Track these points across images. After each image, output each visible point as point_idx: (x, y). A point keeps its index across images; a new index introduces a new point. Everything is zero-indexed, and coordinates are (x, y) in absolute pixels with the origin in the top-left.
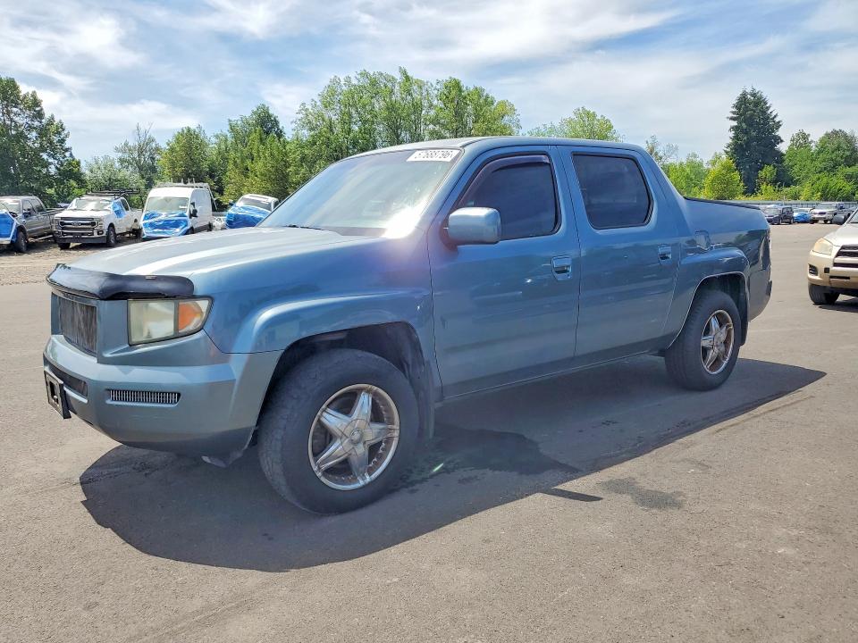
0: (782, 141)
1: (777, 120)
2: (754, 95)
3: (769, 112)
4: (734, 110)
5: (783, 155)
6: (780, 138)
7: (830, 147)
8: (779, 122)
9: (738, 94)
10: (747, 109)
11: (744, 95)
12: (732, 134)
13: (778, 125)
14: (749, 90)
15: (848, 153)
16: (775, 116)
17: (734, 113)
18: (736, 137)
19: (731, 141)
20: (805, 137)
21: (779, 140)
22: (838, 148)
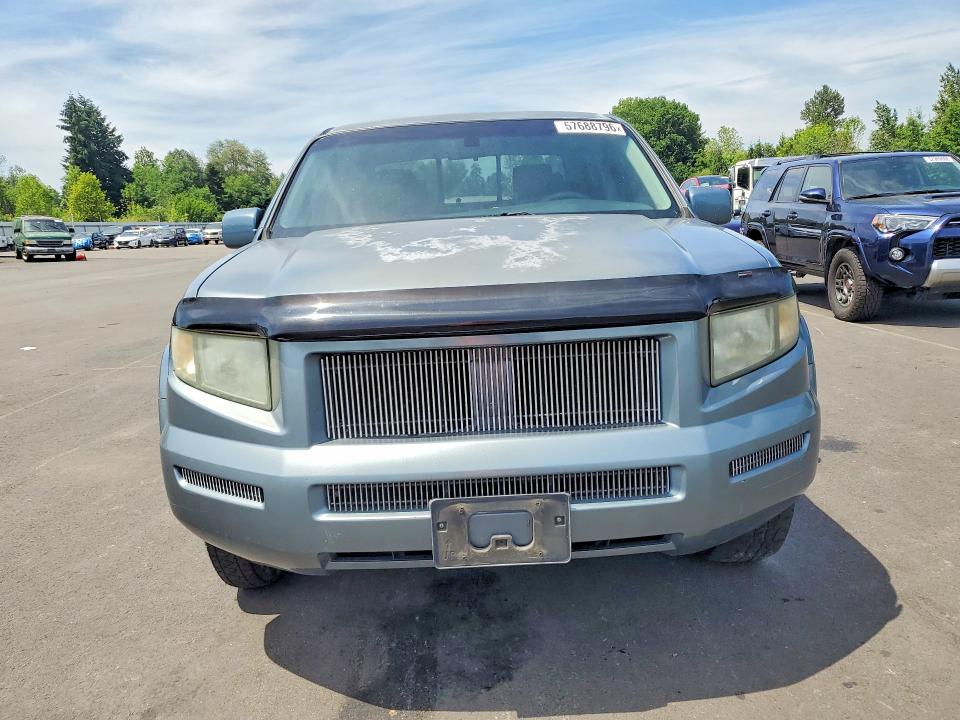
0: (127, 158)
1: (116, 134)
2: (84, 103)
3: (105, 124)
4: (64, 118)
5: (131, 173)
6: (124, 154)
7: (177, 167)
8: (119, 137)
9: (65, 99)
10: (79, 119)
11: (72, 101)
12: (67, 146)
13: (119, 140)
14: (76, 96)
15: (196, 174)
16: (113, 130)
17: (65, 121)
18: (74, 150)
19: (67, 154)
20: (150, 155)
21: (122, 156)
22: (185, 169)
